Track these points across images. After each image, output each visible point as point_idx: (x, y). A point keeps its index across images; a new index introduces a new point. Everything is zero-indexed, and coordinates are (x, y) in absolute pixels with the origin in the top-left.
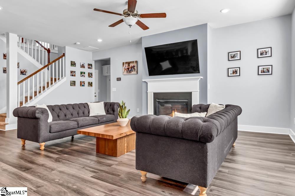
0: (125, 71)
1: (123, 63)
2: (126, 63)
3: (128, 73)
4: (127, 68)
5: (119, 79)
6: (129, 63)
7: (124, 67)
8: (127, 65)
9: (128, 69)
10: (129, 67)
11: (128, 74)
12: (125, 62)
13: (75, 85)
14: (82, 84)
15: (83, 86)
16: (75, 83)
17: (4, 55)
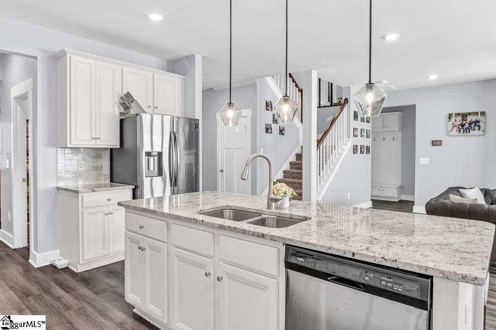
0: (452, 128)
1: (450, 116)
2: (458, 115)
3: (462, 132)
4: (459, 123)
5: (436, 143)
6: (464, 116)
7: (451, 122)
8: (459, 118)
9: (463, 125)
10: (464, 122)
11: (460, 134)
12: (454, 112)
13: (357, 151)
14: (363, 150)
15: (363, 153)
16: (357, 149)
17: (267, 103)
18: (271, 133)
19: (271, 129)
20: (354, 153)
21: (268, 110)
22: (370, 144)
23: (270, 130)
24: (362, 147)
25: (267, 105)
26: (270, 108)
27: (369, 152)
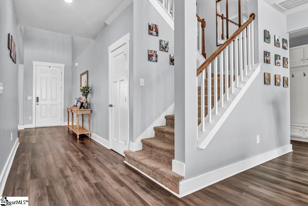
13: (270, 82)
14: (278, 81)
15: (279, 85)
16: (270, 78)
17: (150, 26)
18: (156, 61)
19: (157, 56)
20: (265, 83)
21: (152, 34)
22: (288, 75)
23: (154, 58)
24: (277, 77)
25: (150, 28)
26: (154, 33)
27: (287, 85)
